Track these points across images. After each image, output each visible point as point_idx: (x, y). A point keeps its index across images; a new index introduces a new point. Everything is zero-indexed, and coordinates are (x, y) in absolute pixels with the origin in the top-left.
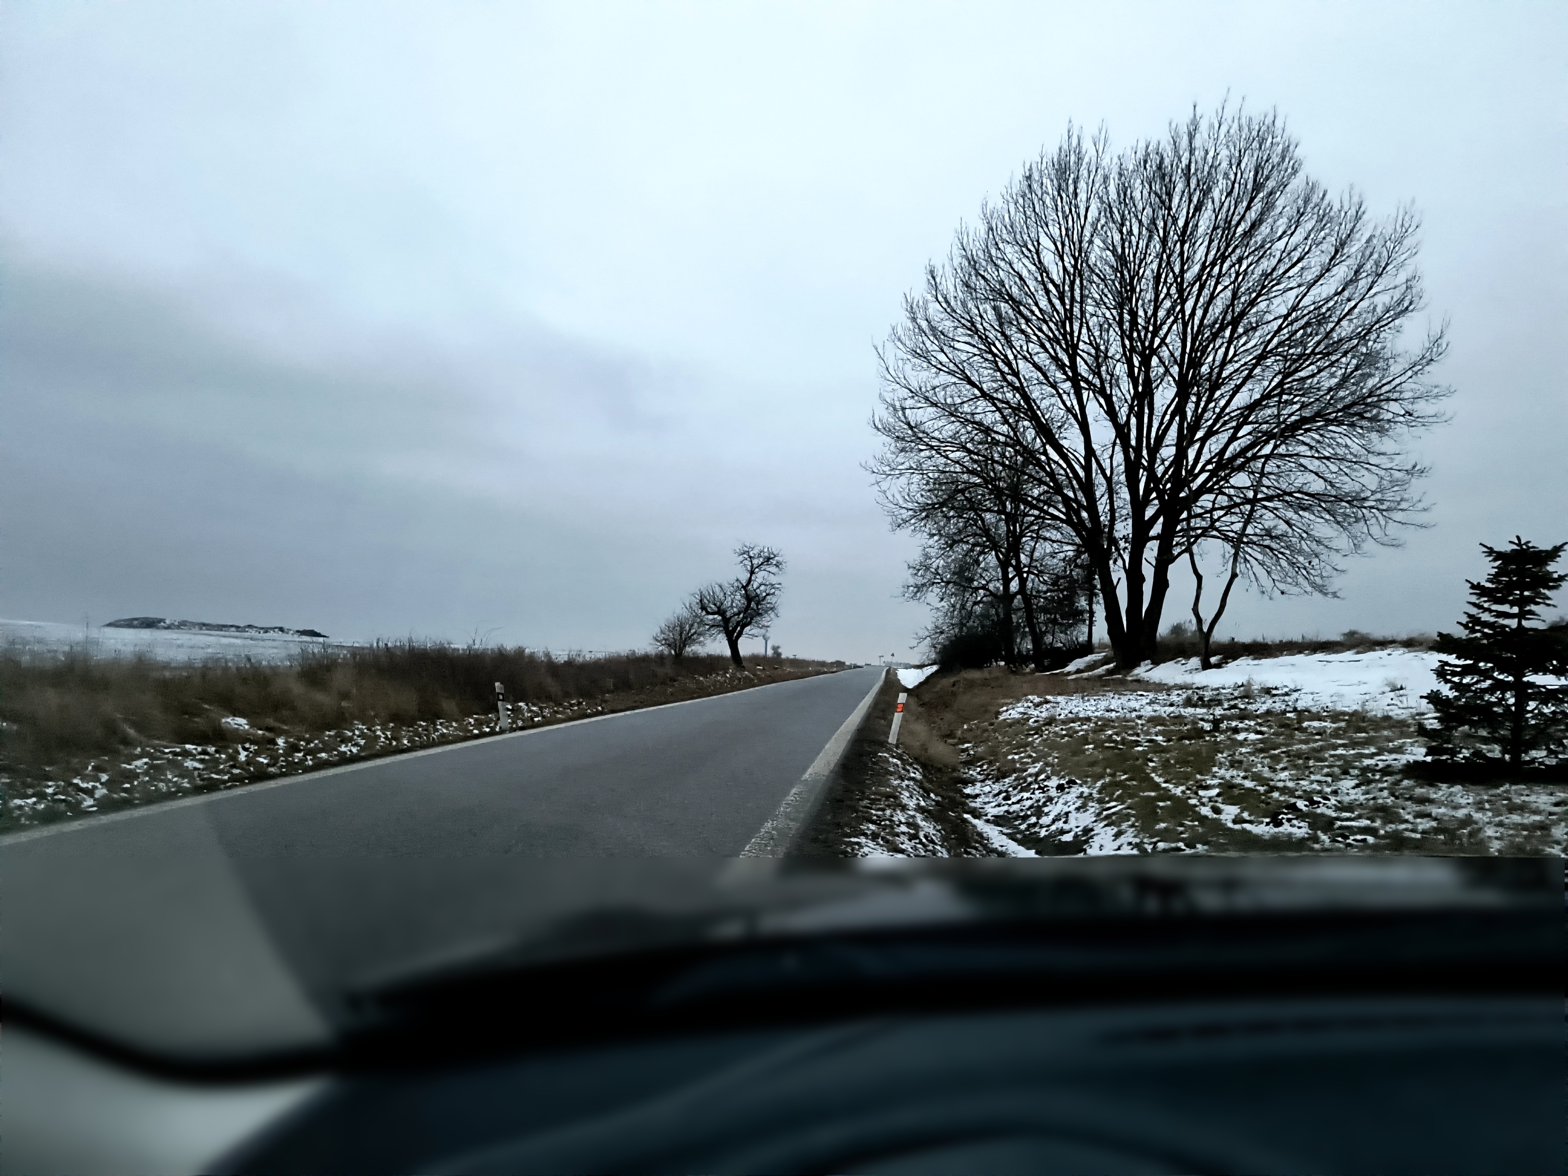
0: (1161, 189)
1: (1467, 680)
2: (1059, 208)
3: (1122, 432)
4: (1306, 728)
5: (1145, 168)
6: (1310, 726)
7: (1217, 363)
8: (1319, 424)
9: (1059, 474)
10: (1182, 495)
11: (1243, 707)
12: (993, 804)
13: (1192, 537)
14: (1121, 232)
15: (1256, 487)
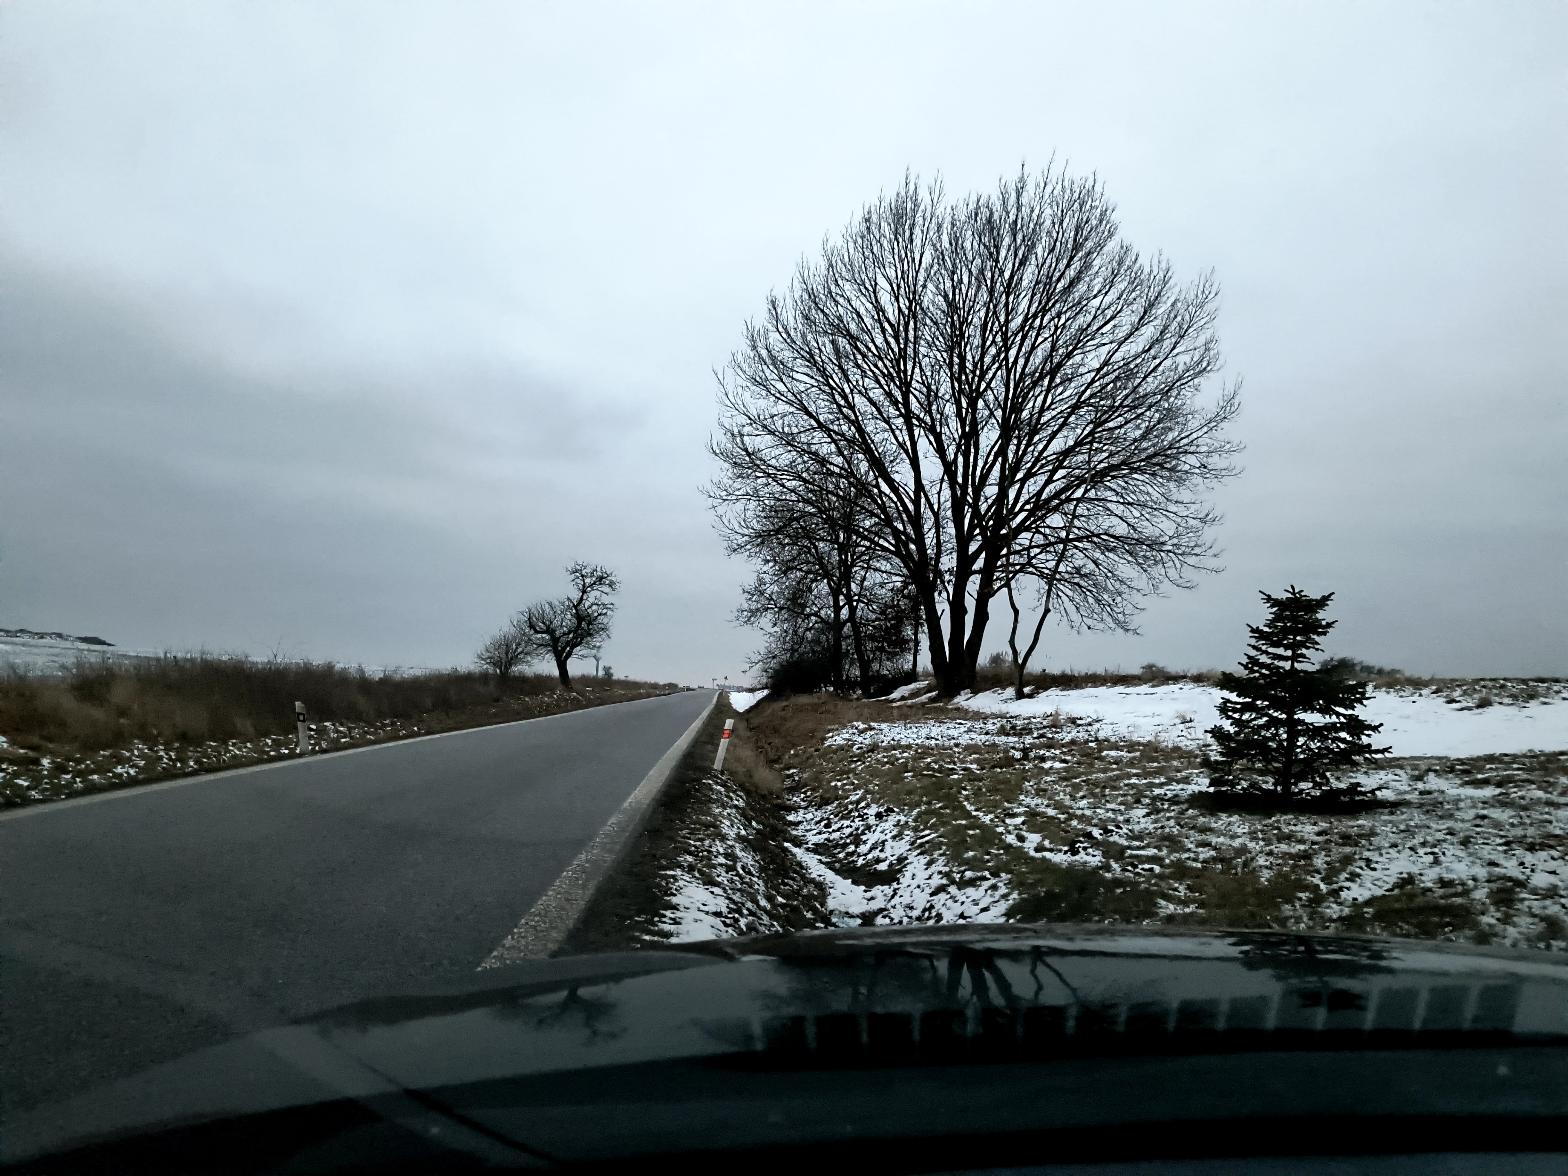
0: (990, 242)
1: (1246, 717)
2: (896, 251)
3: (949, 468)
4: (1105, 757)
5: (976, 220)
6: (1108, 755)
7: (1036, 410)
8: (1124, 472)
9: (890, 507)
10: (1004, 532)
11: (1050, 736)
12: (814, 832)
13: (1011, 572)
14: (952, 280)
15: (1068, 528)
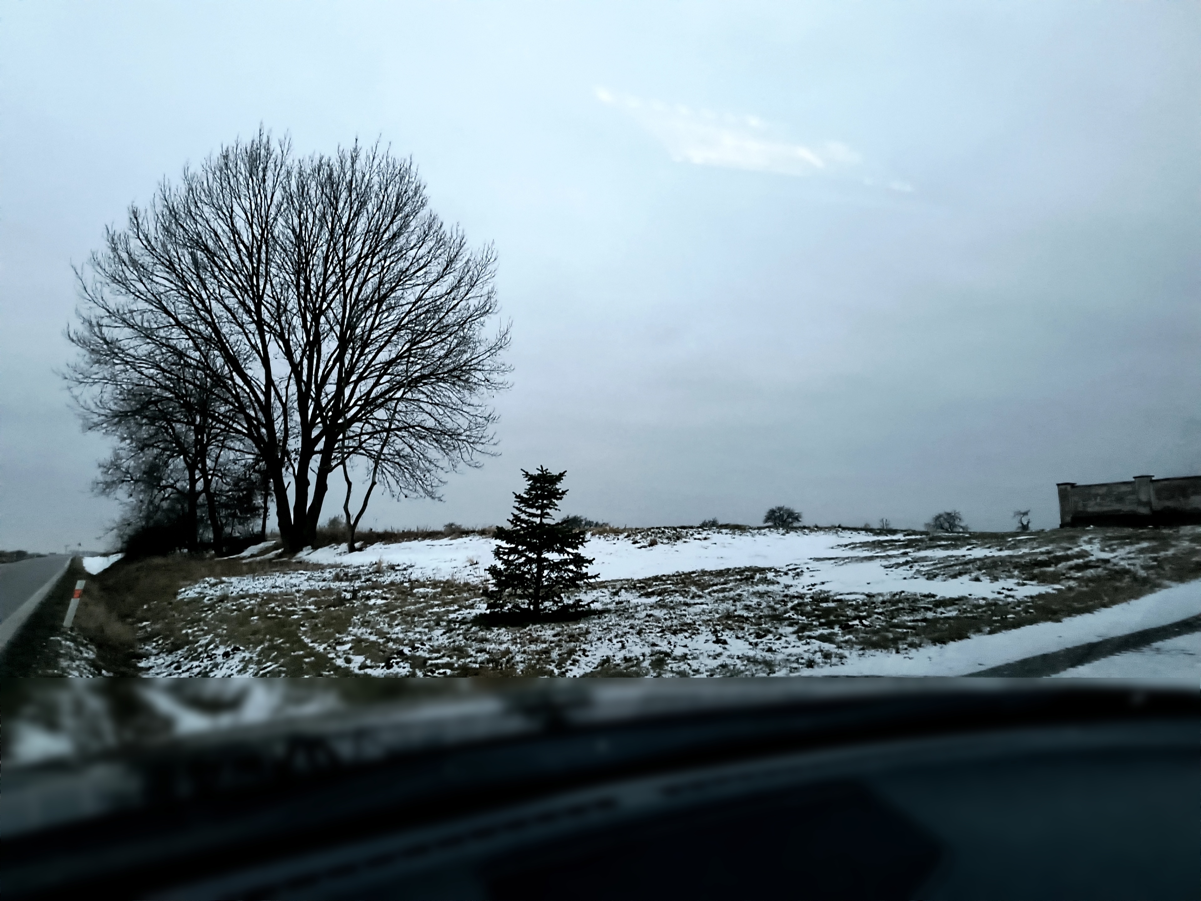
0: (331, 194)
1: (511, 558)
2: (250, 187)
3: (296, 369)
4: (415, 594)
5: (319, 174)
6: (418, 592)
7: (367, 328)
8: (432, 380)
9: (243, 397)
10: (340, 421)
12: (165, 674)
13: (346, 453)
14: (299, 217)
15: (391, 421)
